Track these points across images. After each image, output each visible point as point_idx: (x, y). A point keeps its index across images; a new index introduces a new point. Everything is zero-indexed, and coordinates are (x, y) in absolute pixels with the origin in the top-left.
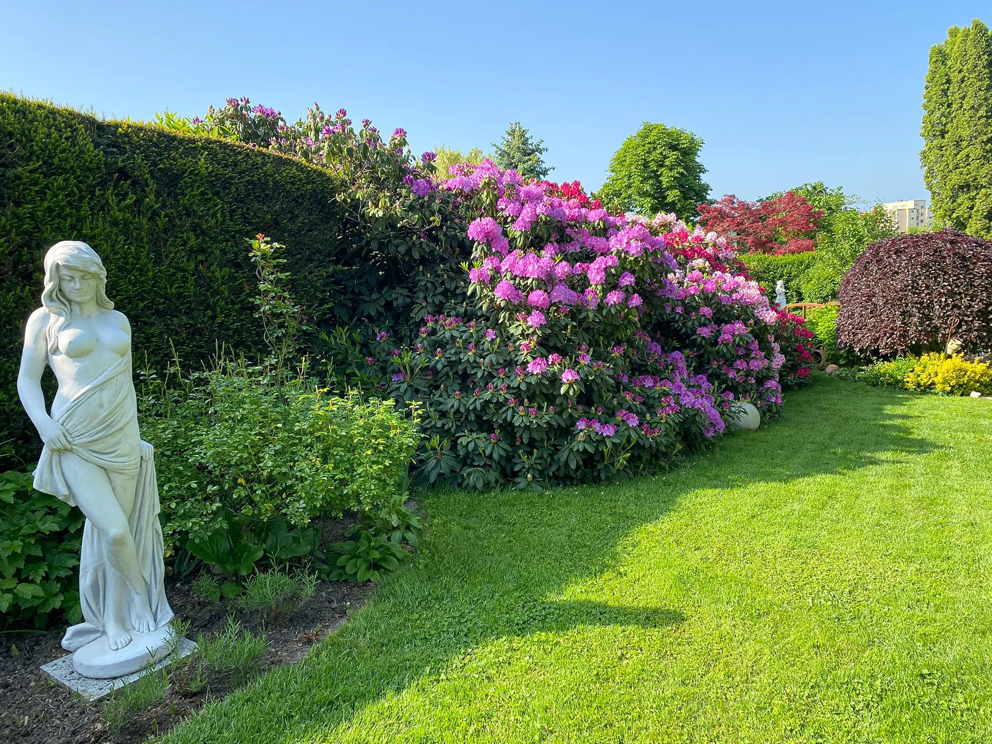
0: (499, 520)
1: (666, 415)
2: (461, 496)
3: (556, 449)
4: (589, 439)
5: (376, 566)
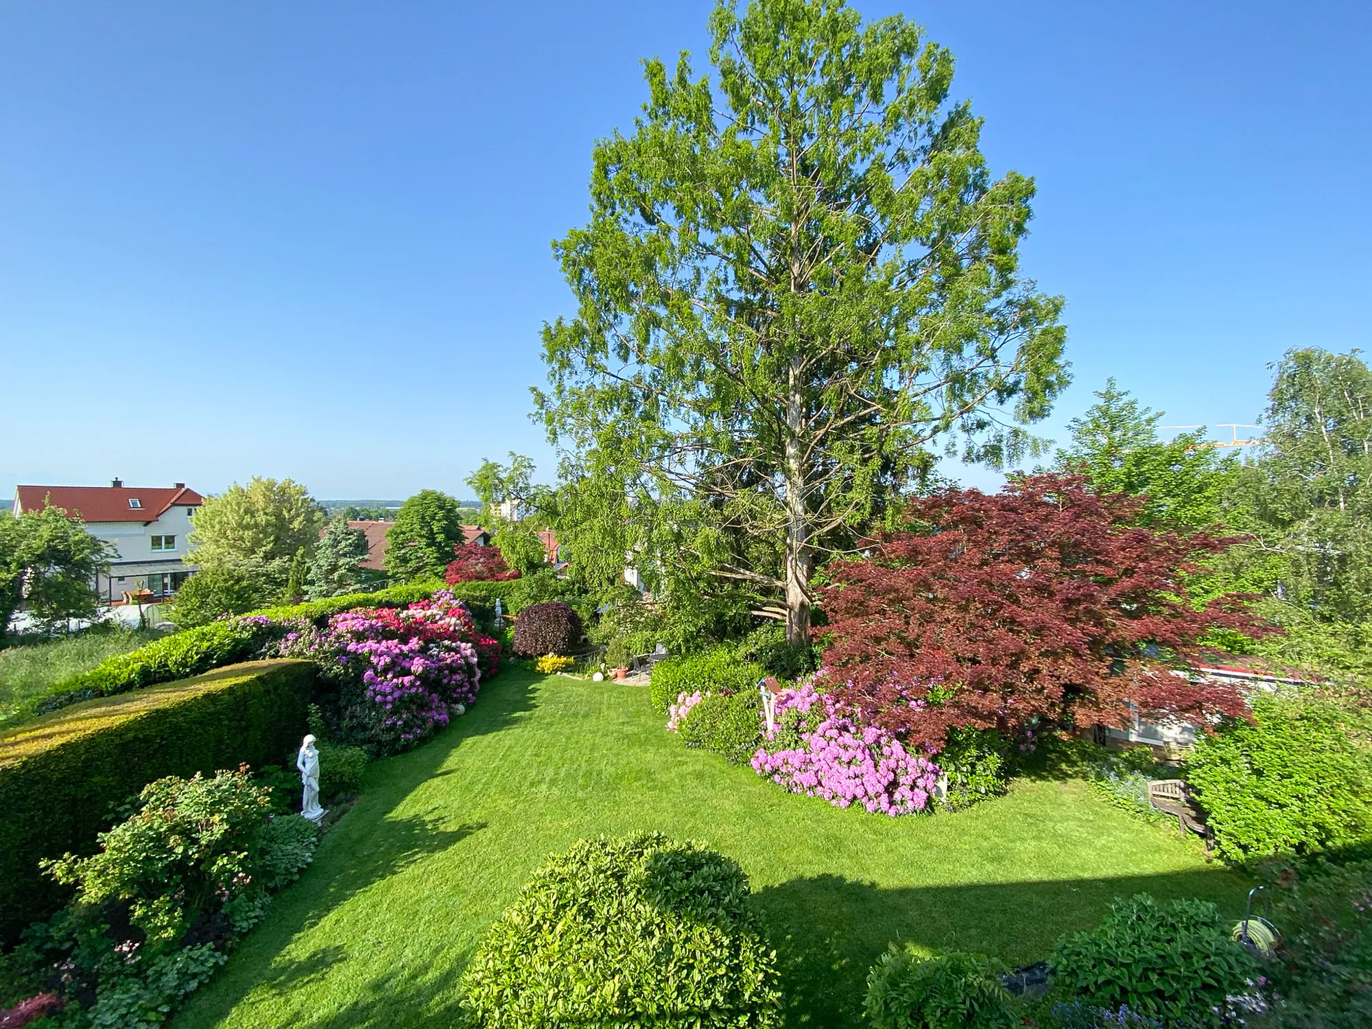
3: (395, 744)
4: (404, 741)
5: (355, 788)
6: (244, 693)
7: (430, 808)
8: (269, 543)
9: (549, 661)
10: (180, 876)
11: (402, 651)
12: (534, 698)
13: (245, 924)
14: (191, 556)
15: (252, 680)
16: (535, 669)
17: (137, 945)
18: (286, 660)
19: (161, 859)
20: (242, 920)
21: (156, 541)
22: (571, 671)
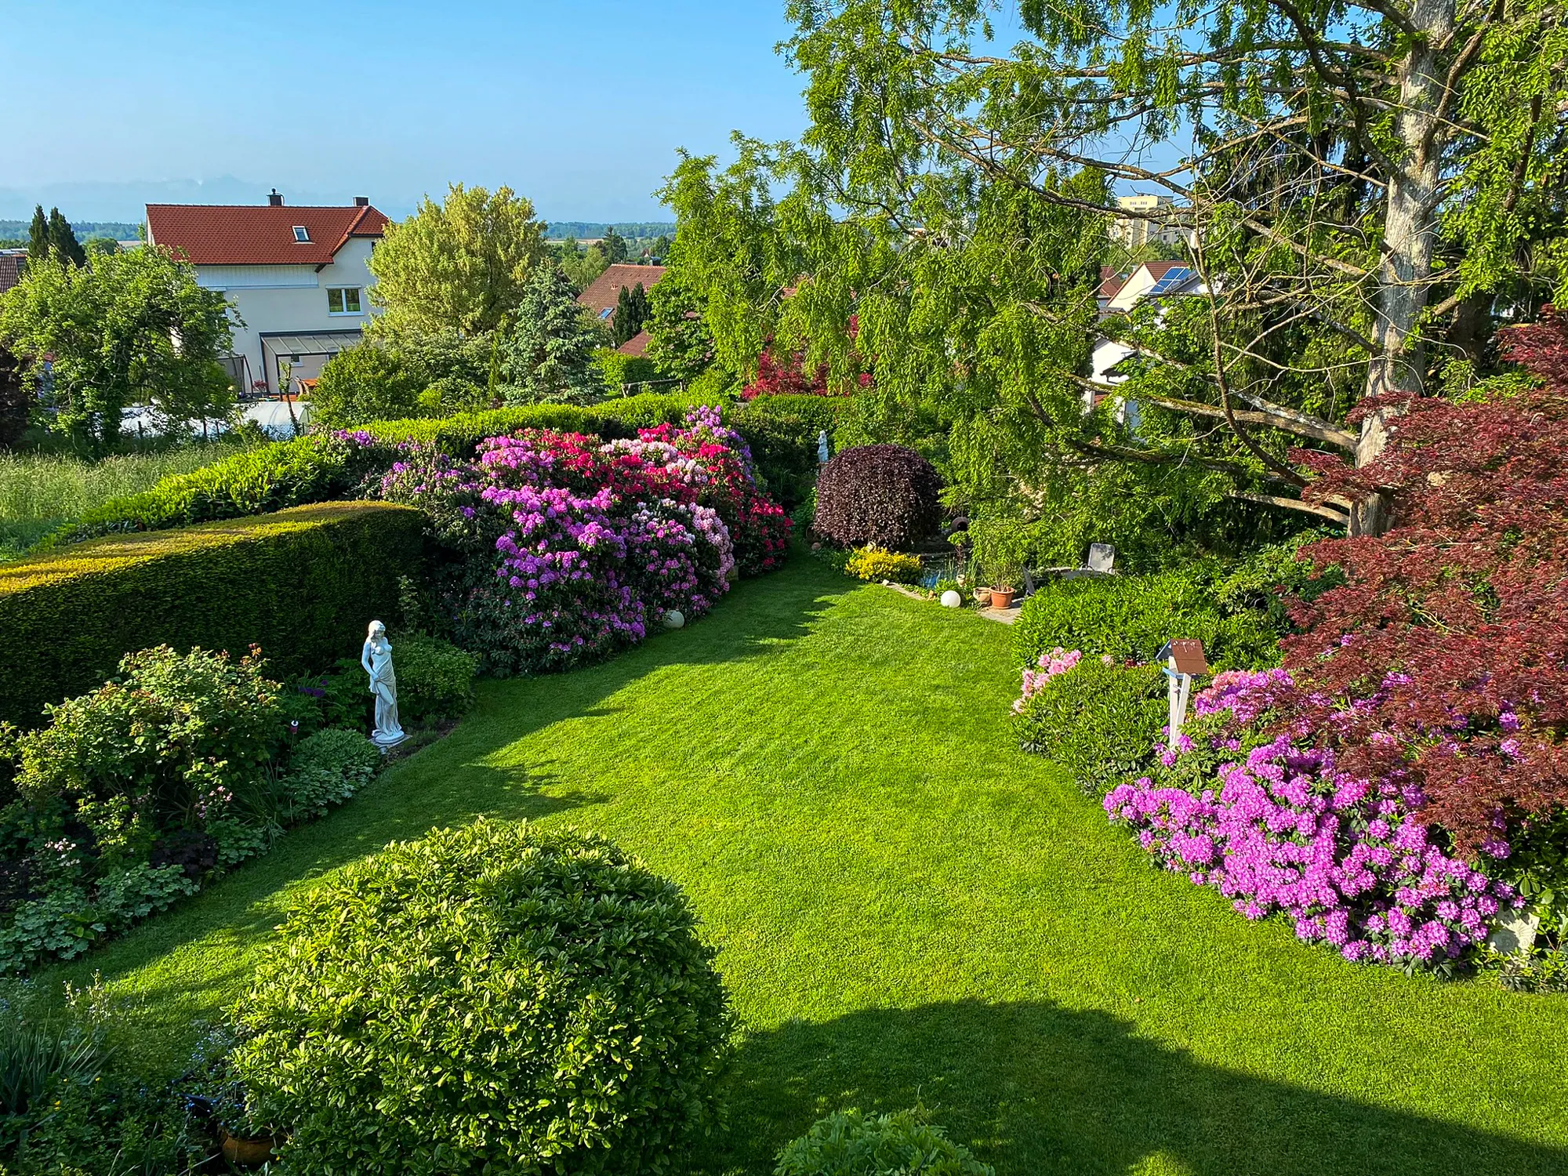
0: (509, 693)
1: (602, 636)
2: (493, 682)
3: (540, 657)
4: (555, 653)
5: (460, 712)
6: (302, 548)
7: (543, 759)
8: (477, 306)
9: (868, 558)
10: (153, 777)
11: (570, 507)
12: (813, 619)
13: (233, 854)
14: (375, 325)
15: (314, 529)
16: (842, 569)
17: (73, 845)
18: (382, 503)
19: (122, 750)
20: (230, 846)
21: (334, 298)
22: (907, 582)
